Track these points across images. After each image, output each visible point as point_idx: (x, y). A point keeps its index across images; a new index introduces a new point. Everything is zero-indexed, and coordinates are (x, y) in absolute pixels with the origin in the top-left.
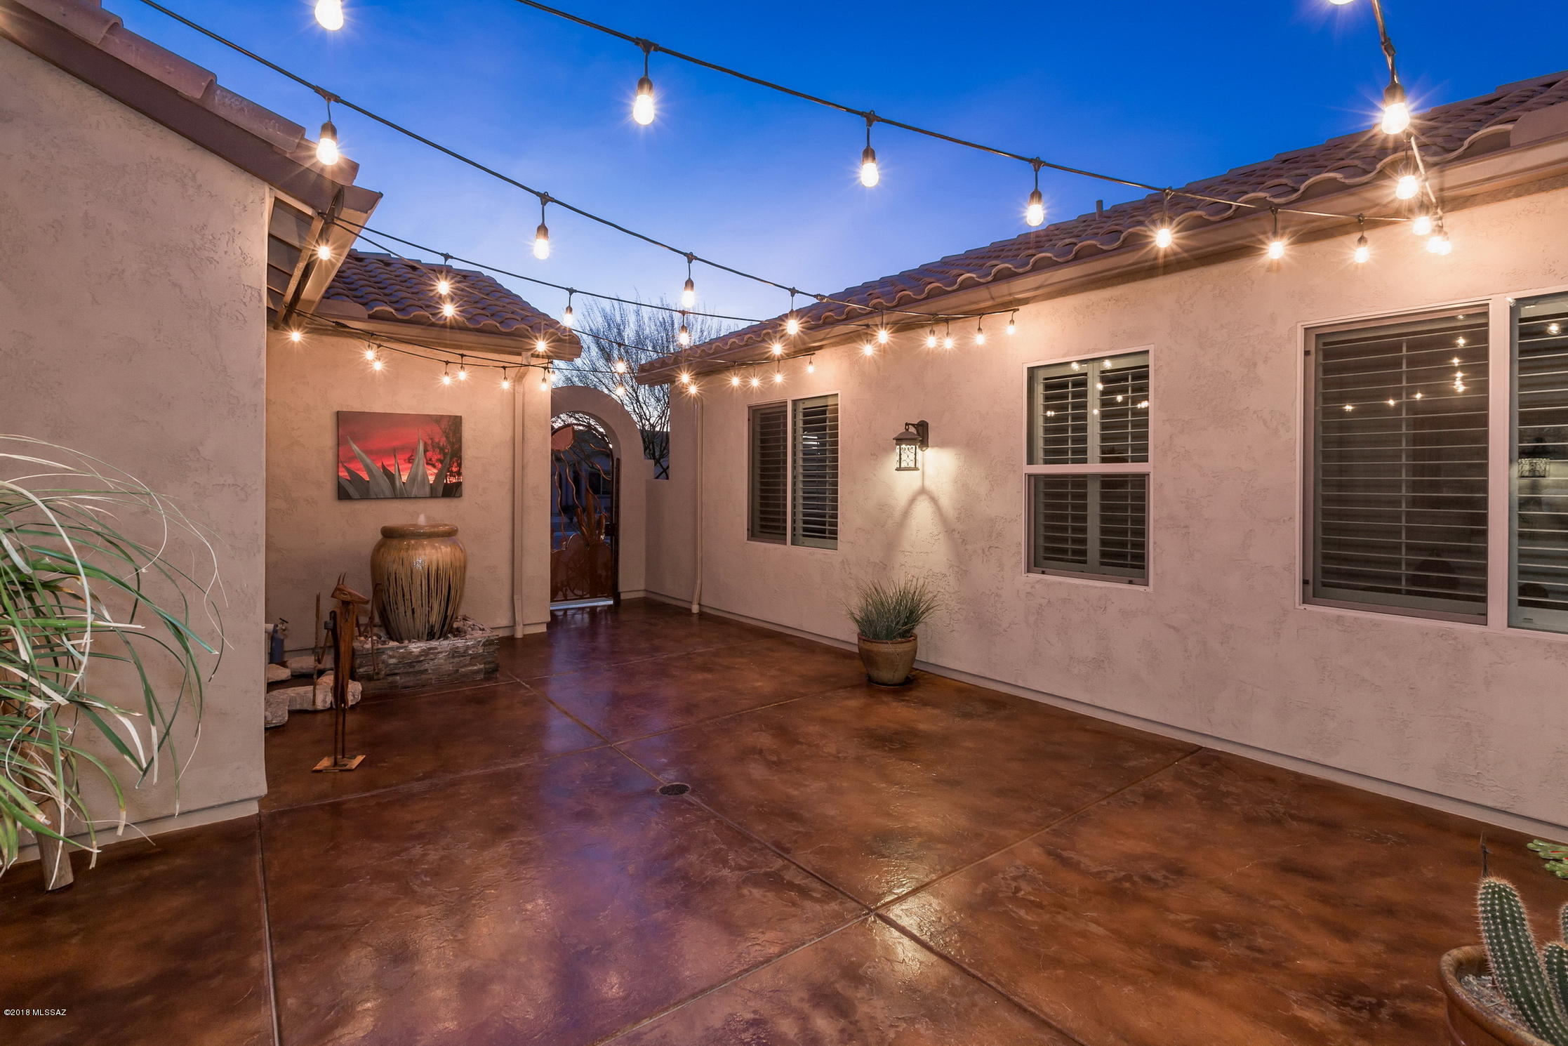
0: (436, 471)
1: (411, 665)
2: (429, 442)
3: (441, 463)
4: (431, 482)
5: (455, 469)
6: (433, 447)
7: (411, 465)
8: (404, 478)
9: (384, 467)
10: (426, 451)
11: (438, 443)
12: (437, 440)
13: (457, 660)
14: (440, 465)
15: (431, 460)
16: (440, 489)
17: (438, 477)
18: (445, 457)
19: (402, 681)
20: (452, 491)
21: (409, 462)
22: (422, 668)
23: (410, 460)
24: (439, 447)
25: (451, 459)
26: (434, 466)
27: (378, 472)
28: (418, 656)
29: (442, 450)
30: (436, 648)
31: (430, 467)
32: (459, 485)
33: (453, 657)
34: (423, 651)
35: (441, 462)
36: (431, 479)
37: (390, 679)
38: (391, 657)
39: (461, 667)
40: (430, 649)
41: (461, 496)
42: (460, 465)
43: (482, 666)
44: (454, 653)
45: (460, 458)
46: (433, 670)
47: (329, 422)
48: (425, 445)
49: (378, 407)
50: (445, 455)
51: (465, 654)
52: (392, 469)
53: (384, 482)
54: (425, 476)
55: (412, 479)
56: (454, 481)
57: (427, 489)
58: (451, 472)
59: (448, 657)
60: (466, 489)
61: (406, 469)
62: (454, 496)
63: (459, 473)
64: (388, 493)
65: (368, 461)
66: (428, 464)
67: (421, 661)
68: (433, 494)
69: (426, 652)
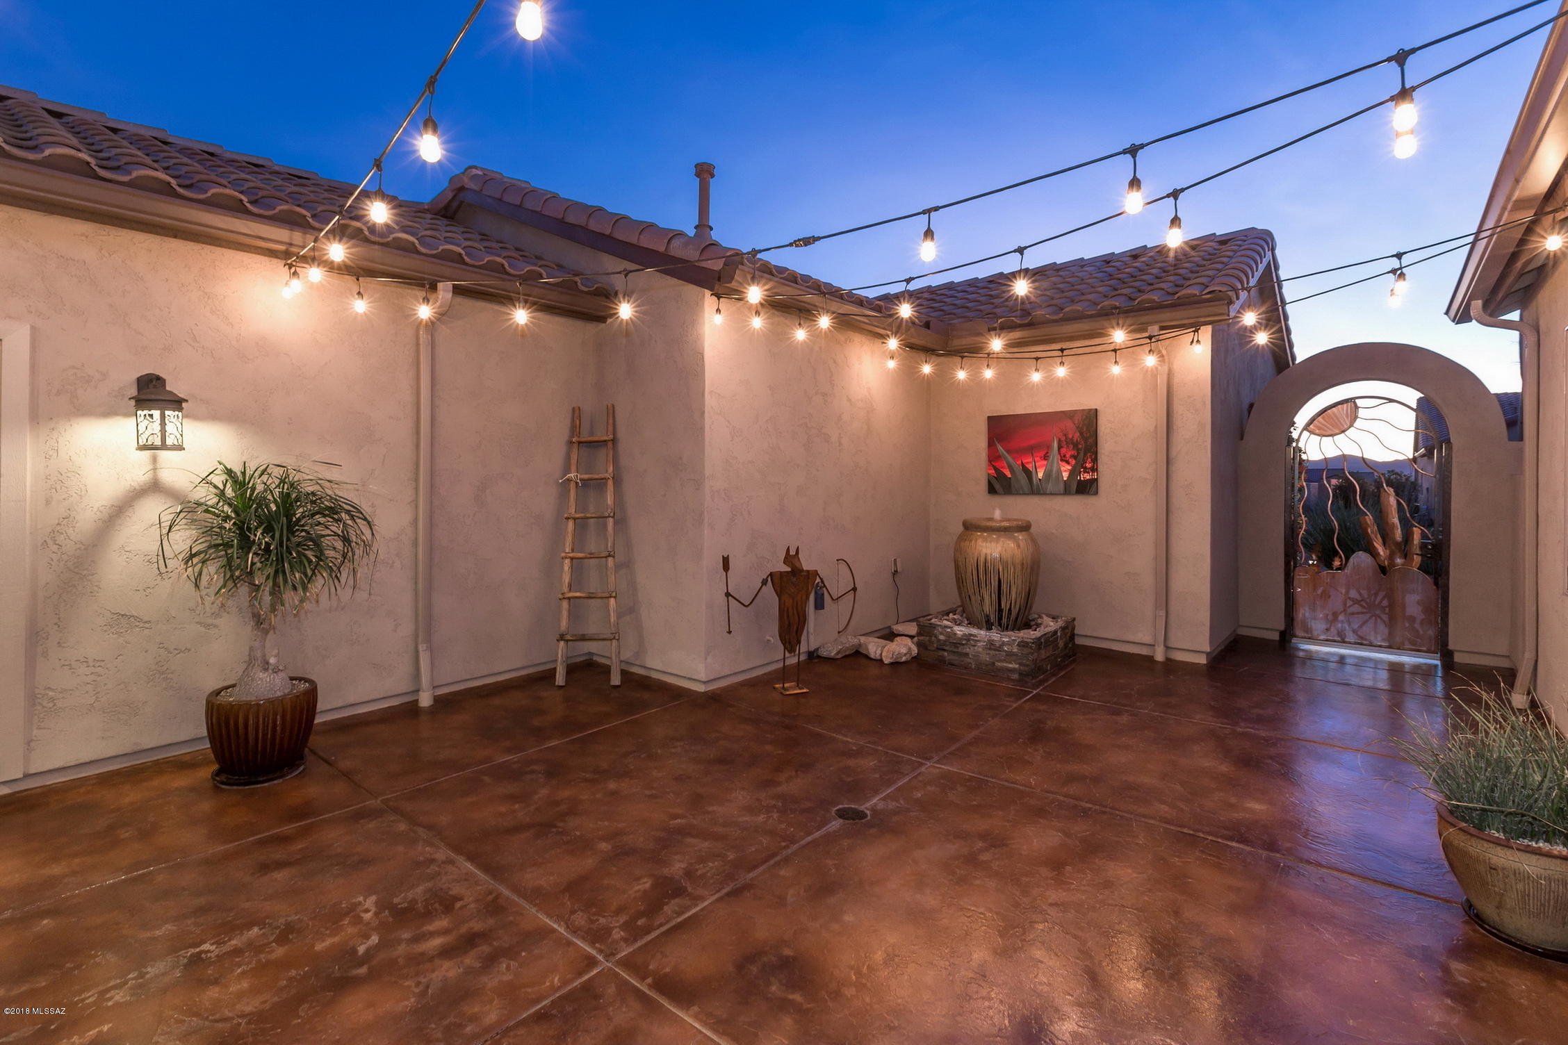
0: (1069, 467)
1: (956, 645)
2: (1063, 439)
3: (1075, 459)
4: (1065, 479)
5: (1089, 465)
6: (1067, 443)
7: (1045, 462)
8: (1040, 475)
9: (1023, 464)
10: (1060, 447)
11: (1072, 439)
12: (1070, 436)
13: (992, 652)
14: (1074, 461)
15: (1065, 456)
16: (1074, 487)
17: (1072, 473)
18: (1078, 453)
19: (950, 657)
20: (1086, 488)
21: (1045, 459)
22: (964, 651)
23: (1046, 457)
24: (1073, 443)
25: (1085, 455)
26: (1068, 463)
27: (1018, 469)
28: (961, 639)
29: (1076, 445)
30: (975, 636)
31: (1064, 464)
32: (1094, 481)
33: (990, 649)
34: (965, 635)
35: (1075, 457)
36: (1065, 475)
37: (941, 653)
38: (941, 633)
39: (998, 661)
40: (971, 635)
41: (1096, 493)
42: (1095, 460)
43: (1017, 666)
44: (991, 645)
45: (1096, 453)
46: (974, 656)
47: (983, 427)
48: (1060, 441)
49: (1020, 410)
50: (1078, 450)
51: (999, 649)
52: (1030, 467)
53: (1022, 477)
54: (1059, 472)
55: (1048, 475)
56: (1088, 477)
57: (1062, 486)
58: (1085, 468)
59: (985, 648)
60: (1103, 484)
61: (1042, 466)
62: (1088, 493)
63: (1094, 469)
64: (1026, 489)
65: (1010, 459)
66: (1062, 460)
67: (963, 645)
68: (1067, 491)
69: (968, 637)
